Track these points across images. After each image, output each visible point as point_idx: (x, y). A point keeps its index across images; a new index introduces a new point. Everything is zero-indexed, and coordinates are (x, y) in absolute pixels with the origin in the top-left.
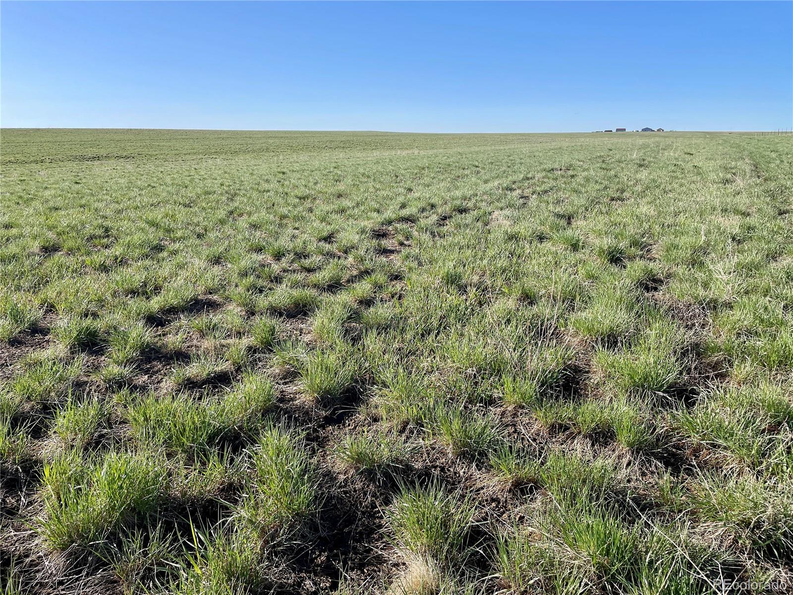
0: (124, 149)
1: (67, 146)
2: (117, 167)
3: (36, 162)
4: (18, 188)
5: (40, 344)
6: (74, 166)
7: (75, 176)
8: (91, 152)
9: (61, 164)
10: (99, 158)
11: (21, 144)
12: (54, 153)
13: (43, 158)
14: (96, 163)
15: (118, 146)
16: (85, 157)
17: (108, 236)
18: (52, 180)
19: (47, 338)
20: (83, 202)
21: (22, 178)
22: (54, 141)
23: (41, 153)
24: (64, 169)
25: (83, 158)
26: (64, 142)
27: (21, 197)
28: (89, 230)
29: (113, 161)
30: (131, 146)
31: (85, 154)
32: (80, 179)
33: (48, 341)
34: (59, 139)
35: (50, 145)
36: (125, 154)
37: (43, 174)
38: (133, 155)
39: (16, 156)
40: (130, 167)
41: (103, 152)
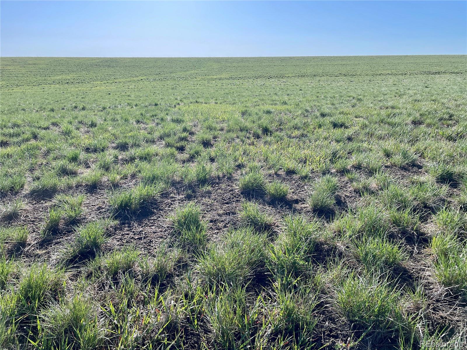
0: (457, 68)
1: (421, 66)
2: (450, 79)
3: (402, 74)
4: (394, 88)
5: (416, 173)
6: (423, 77)
7: (425, 83)
8: (434, 69)
9: (416, 76)
10: (439, 73)
11: (396, 64)
12: (413, 70)
13: (406, 72)
14: (437, 76)
15: (453, 66)
16: (431, 72)
17: (451, 119)
18: (411, 85)
19: (420, 170)
20: (433, 98)
21: (395, 83)
22: (414, 62)
23: (406, 69)
24: (417, 79)
25: (429, 73)
26: (420, 63)
27: (396, 93)
28: (439, 115)
29: (447, 75)
30: (461, 66)
31: (431, 70)
32: (428, 85)
33: (421, 172)
34: (417, 61)
35: (412, 65)
36: (456, 71)
37: (406, 81)
38: (461, 72)
39: (392, 71)
40: (459, 79)
41: (443, 69)
